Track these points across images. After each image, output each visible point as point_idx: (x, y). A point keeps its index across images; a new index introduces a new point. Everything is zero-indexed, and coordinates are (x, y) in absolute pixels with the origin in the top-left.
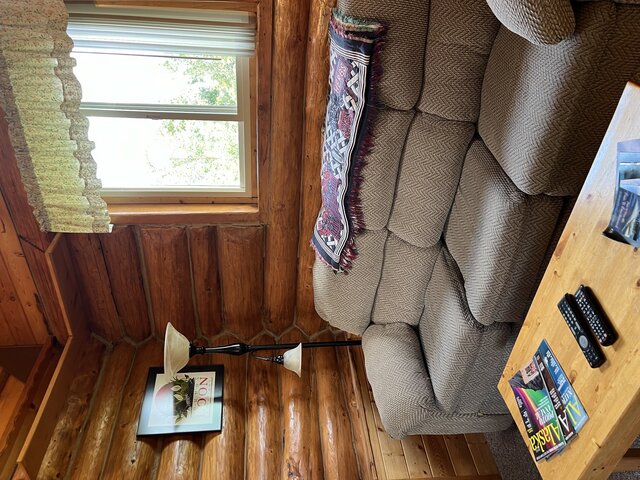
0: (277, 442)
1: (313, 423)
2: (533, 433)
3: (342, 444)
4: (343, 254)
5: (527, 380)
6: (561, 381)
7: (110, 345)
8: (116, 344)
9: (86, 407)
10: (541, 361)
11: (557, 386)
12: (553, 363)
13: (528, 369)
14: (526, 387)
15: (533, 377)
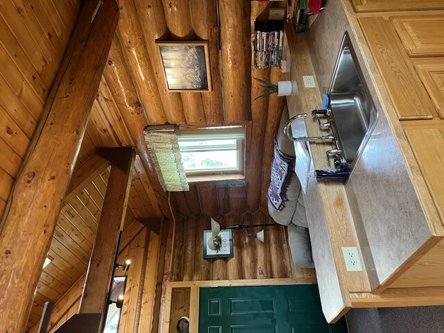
0: (254, 261)
1: (268, 253)
3: (279, 262)
4: (280, 206)
7: (185, 219)
8: (188, 218)
9: (182, 245)
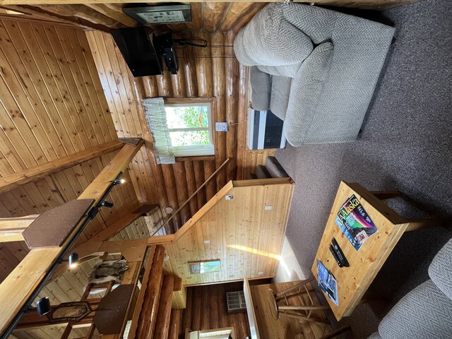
2: (356, 207)
5: (363, 232)
6: (347, 233)
10: (357, 242)
11: (348, 231)
12: (351, 240)
13: (363, 237)
14: (363, 229)
15: (359, 234)
